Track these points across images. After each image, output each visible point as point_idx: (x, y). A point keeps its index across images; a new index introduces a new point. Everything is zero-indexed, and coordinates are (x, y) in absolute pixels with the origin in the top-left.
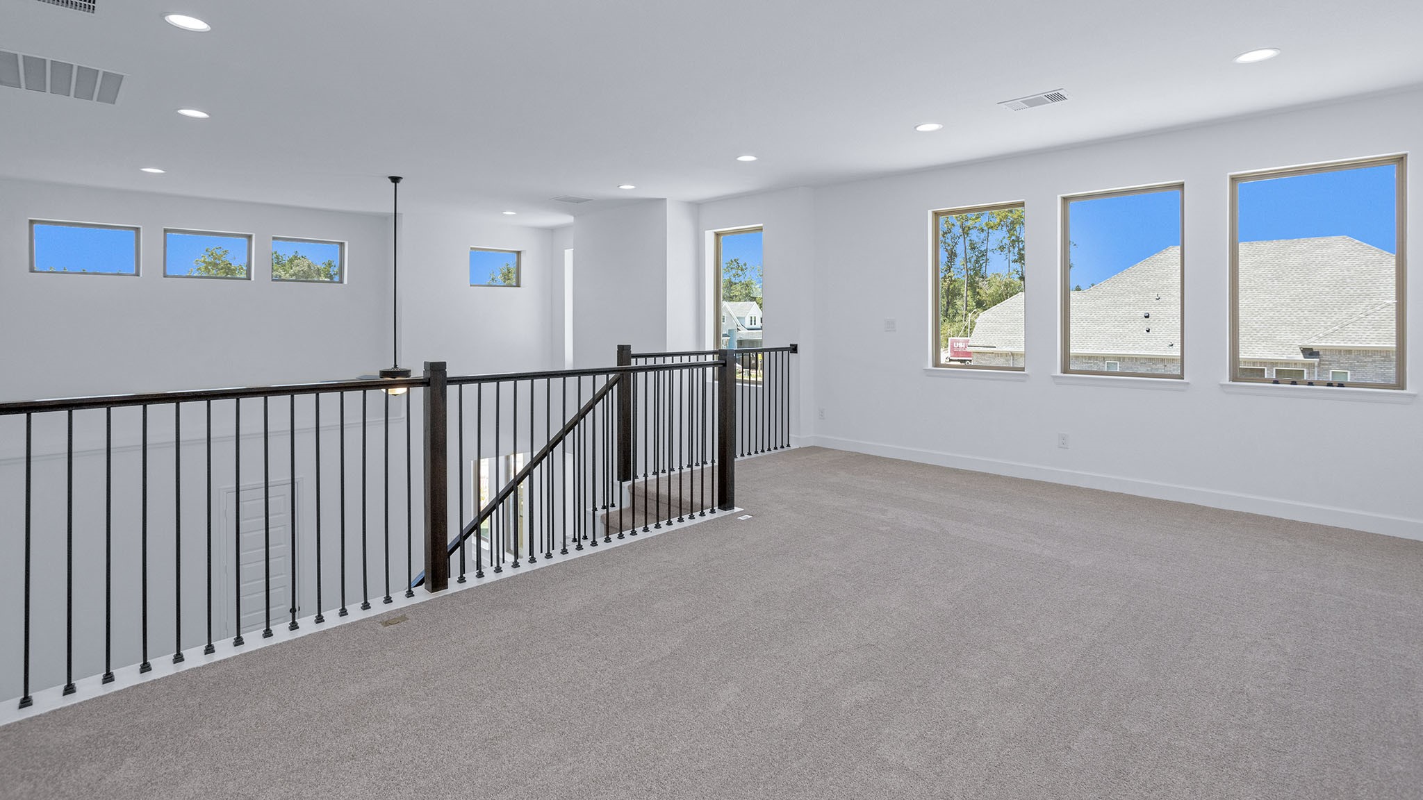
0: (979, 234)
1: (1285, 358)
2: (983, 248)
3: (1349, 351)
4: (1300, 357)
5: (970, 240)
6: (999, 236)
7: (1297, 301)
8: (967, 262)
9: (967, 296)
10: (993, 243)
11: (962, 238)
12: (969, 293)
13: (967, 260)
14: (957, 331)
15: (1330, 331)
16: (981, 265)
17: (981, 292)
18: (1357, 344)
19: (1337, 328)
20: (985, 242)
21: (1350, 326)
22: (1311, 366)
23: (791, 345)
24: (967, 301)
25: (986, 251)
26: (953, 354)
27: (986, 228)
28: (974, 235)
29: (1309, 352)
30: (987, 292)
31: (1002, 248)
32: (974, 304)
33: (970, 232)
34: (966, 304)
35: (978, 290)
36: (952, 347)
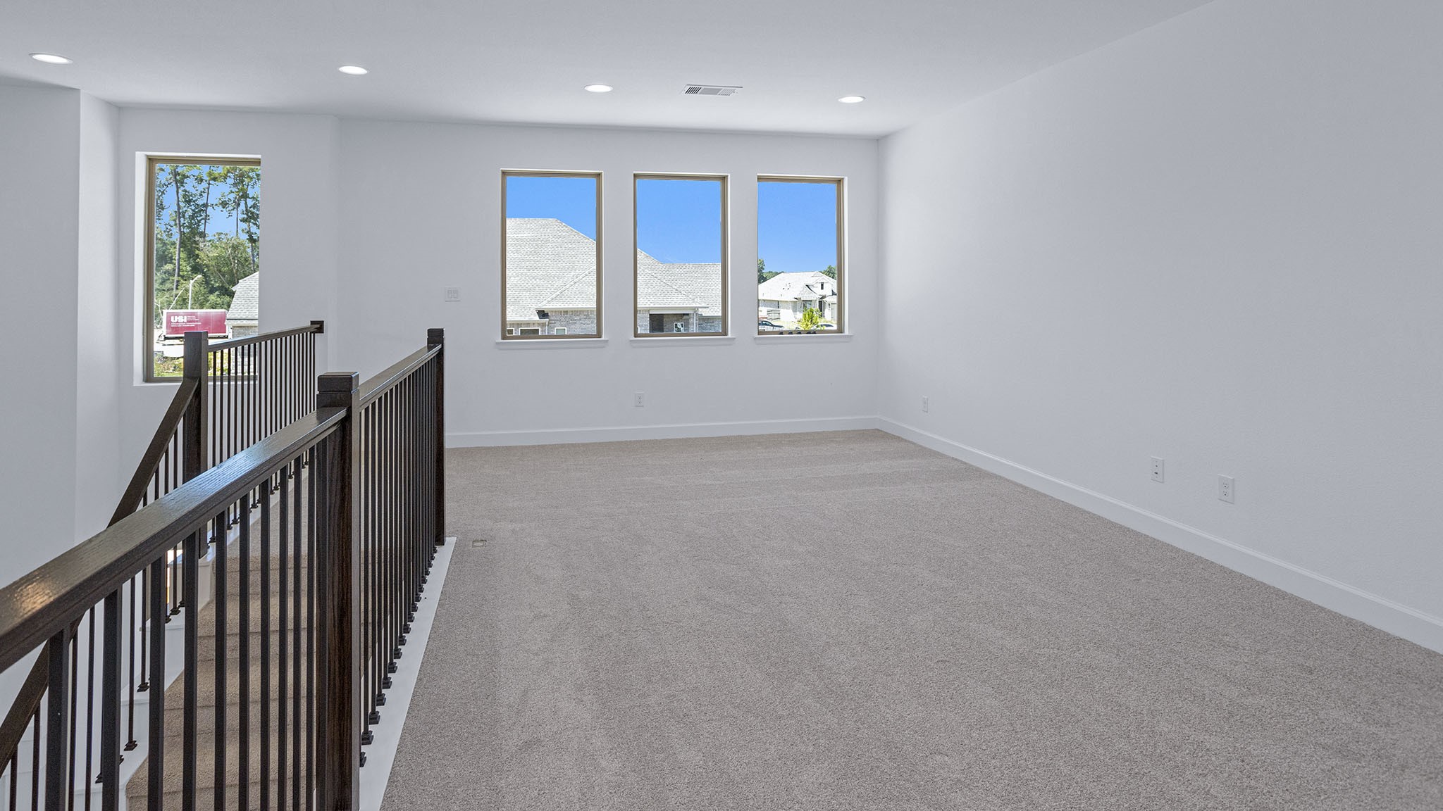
0: (196, 185)
1: (527, 319)
2: (200, 202)
3: (566, 312)
4: (537, 318)
5: (185, 191)
6: (223, 190)
7: (531, 271)
8: (180, 218)
9: (180, 258)
10: (214, 198)
11: (173, 188)
12: (182, 255)
13: (180, 214)
14: (167, 301)
15: (554, 296)
16: (199, 221)
17: (202, 255)
18: (571, 306)
19: (558, 293)
20: (205, 195)
21: (566, 291)
22: (543, 325)
23: (313, 323)
24: (179, 265)
25: (206, 205)
26: (170, 331)
27: (206, 177)
28: (190, 185)
29: (542, 314)
30: (209, 255)
31: (224, 204)
32: (189, 269)
33: (185, 180)
34: (179, 268)
35: (197, 252)
36: (169, 322)
